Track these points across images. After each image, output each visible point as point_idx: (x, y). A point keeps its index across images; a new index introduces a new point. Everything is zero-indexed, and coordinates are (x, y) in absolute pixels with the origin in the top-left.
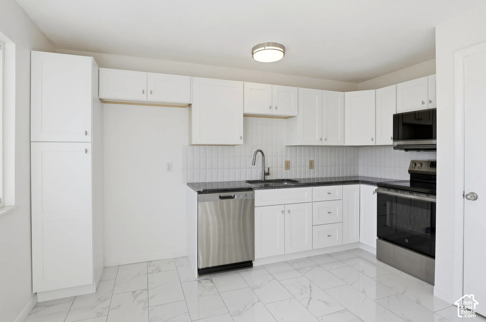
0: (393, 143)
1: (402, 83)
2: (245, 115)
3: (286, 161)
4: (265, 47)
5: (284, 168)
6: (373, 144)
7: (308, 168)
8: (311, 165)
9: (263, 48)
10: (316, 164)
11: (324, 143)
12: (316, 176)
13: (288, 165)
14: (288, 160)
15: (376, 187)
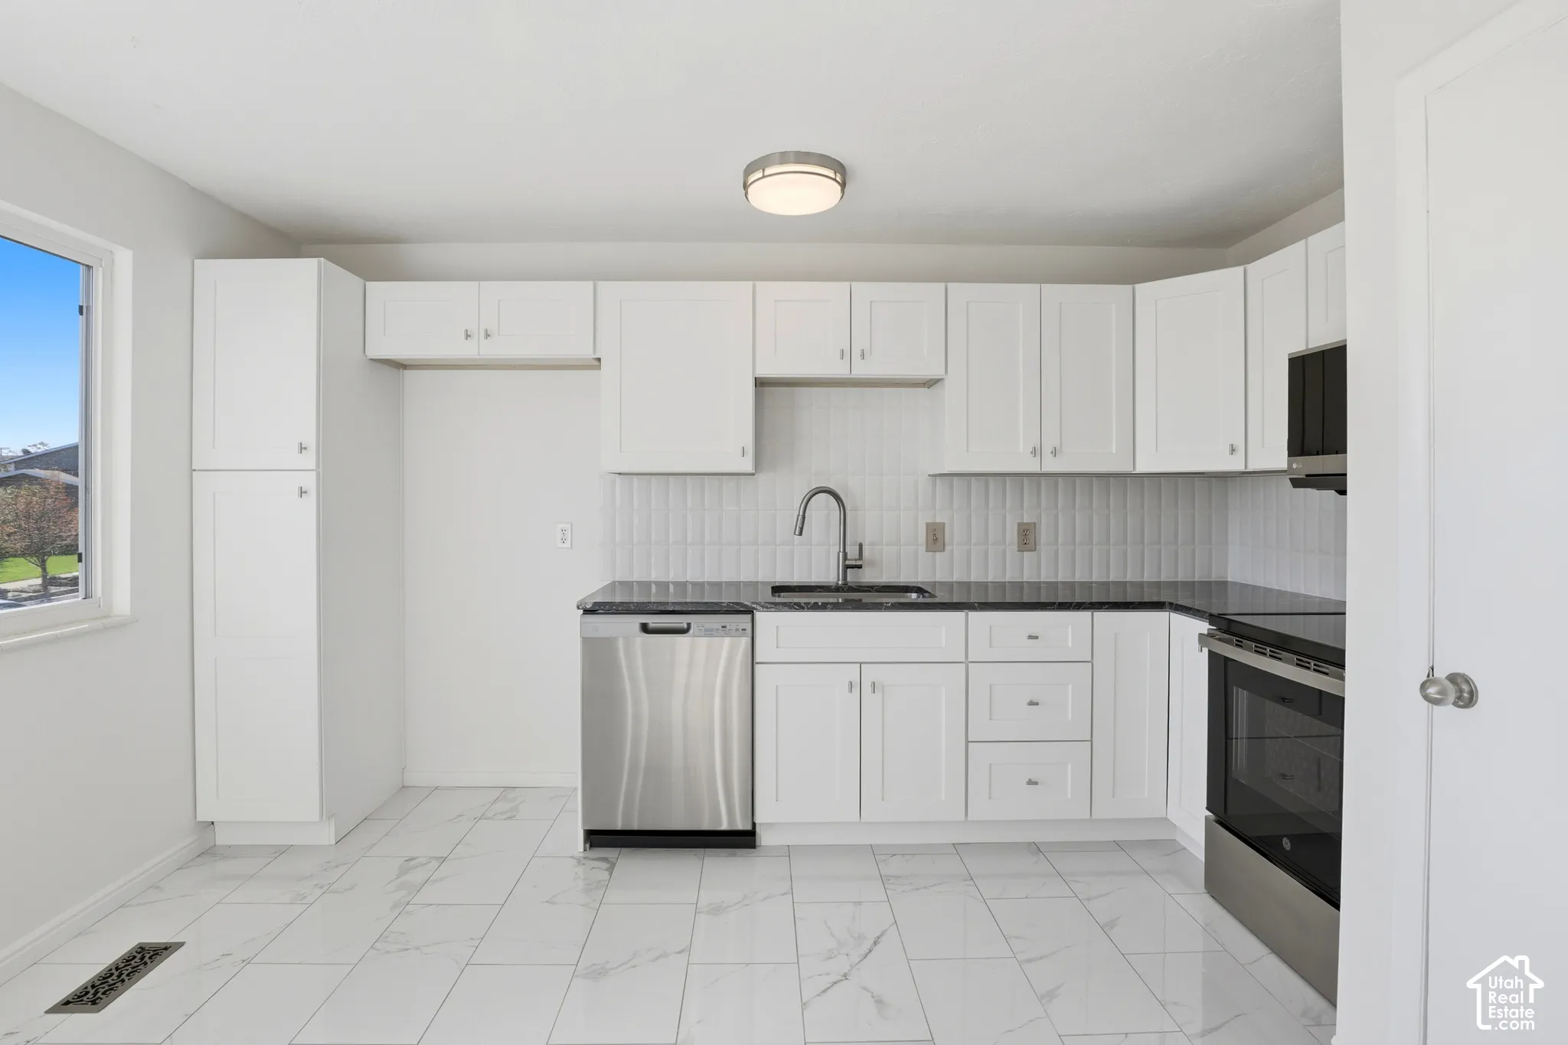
0: (1288, 460)
1: (1323, 231)
2: (760, 383)
3: (928, 525)
4: (763, 170)
5: (921, 545)
6: (1236, 465)
7: (1016, 547)
8: (1027, 537)
9: (759, 174)
10: (1044, 535)
11: (1051, 465)
12: (1045, 576)
13: (936, 538)
14: (938, 520)
15: (1204, 627)
